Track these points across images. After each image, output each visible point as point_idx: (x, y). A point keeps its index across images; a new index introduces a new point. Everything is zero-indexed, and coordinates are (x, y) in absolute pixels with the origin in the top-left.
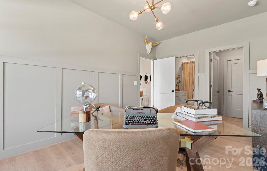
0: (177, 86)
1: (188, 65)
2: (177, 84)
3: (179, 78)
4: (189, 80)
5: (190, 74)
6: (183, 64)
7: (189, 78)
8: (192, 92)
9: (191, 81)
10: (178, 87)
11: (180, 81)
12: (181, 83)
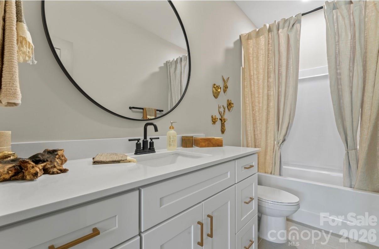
0: (219, 123)
1: (262, 40)
2: (218, 117)
3: (226, 87)
4: (266, 98)
5: (269, 77)
6: (243, 41)
7: (266, 92)
8: (277, 148)
9: (273, 104)
10: (223, 125)
11: (230, 105)
12: (233, 110)
